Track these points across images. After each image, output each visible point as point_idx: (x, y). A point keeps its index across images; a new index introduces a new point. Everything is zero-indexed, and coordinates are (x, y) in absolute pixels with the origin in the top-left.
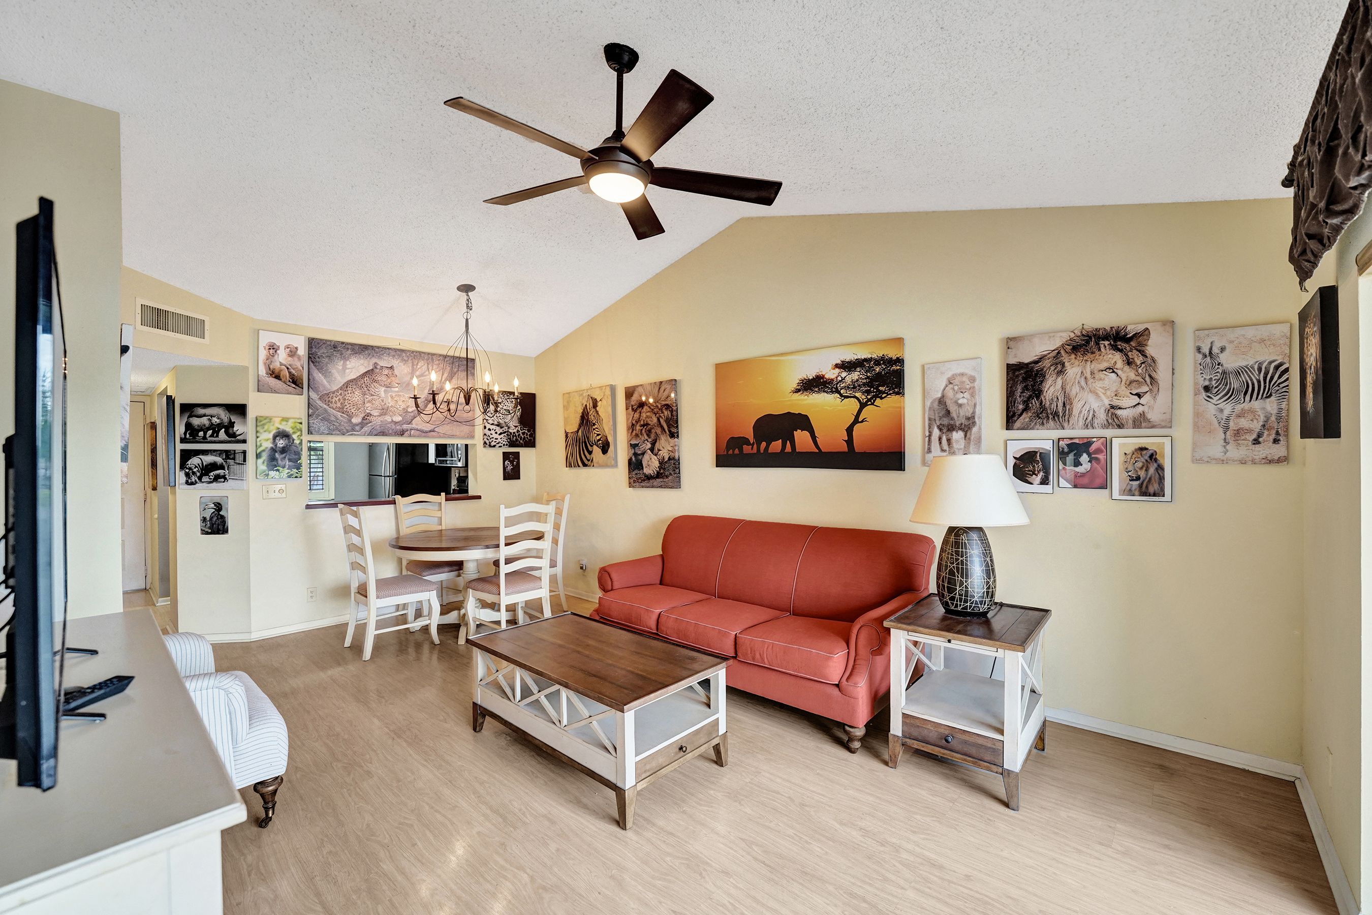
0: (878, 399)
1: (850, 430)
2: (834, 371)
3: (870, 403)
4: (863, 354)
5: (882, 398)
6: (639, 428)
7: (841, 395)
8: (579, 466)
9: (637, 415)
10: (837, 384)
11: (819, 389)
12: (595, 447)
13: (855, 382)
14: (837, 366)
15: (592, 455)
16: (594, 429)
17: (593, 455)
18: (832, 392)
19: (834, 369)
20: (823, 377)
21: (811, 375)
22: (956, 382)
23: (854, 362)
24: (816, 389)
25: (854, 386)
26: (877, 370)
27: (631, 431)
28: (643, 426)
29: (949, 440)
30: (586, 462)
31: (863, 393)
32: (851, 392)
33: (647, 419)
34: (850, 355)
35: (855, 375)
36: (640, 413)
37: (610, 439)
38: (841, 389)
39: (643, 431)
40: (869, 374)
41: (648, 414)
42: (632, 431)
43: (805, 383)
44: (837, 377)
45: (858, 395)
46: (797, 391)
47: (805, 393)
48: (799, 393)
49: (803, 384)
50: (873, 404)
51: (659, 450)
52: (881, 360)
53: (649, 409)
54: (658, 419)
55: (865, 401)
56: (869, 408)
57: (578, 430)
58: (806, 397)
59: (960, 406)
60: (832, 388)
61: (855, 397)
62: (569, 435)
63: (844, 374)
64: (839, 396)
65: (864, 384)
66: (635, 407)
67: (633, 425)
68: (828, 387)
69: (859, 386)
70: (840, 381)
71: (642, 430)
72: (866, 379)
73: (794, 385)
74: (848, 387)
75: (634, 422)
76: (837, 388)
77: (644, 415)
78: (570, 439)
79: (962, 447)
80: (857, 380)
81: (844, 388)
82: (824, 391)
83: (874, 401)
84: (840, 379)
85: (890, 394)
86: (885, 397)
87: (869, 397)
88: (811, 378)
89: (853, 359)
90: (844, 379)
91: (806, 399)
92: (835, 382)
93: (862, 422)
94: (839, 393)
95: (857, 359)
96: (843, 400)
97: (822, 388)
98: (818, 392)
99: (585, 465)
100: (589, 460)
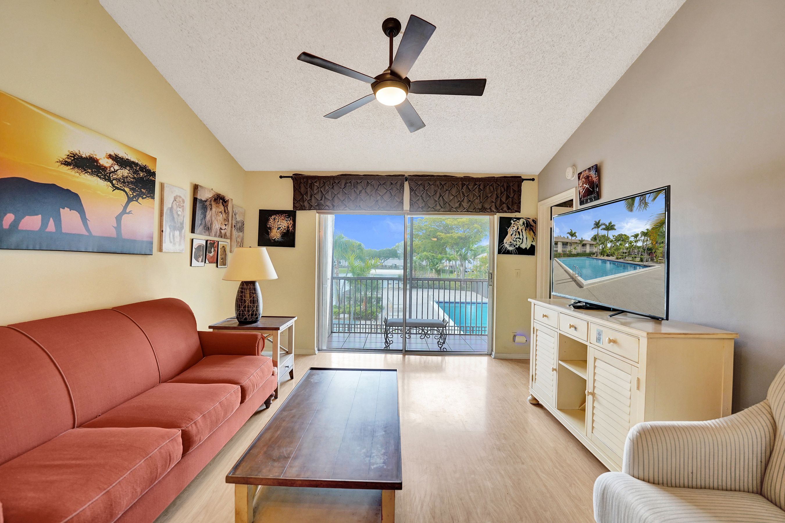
0: (140, 198)
1: (119, 218)
2: (108, 160)
3: (135, 199)
4: (133, 158)
5: (143, 198)
7: (113, 185)
10: (110, 173)
11: (92, 171)
13: (125, 178)
14: (110, 156)
18: (106, 180)
19: (108, 158)
20: (97, 161)
21: (85, 153)
22: (177, 200)
23: (125, 161)
24: (89, 171)
25: (124, 181)
26: (141, 175)
29: (173, 236)
31: (131, 189)
32: (121, 185)
34: (123, 154)
35: (125, 172)
38: (113, 180)
40: (135, 176)
43: (77, 159)
44: (110, 167)
45: (127, 189)
46: (66, 164)
47: (76, 170)
48: (69, 167)
49: (75, 159)
50: (137, 201)
52: (144, 169)
55: (131, 196)
56: (133, 204)
58: (77, 174)
59: (178, 215)
60: (106, 175)
61: (124, 191)
63: (116, 167)
64: (111, 185)
65: (132, 183)
68: (101, 173)
69: (128, 182)
70: (113, 172)
72: (133, 178)
73: (63, 155)
74: (118, 180)
76: (109, 177)
79: (178, 241)
80: (127, 177)
81: (116, 179)
82: (97, 176)
83: (138, 199)
84: (112, 169)
85: (148, 197)
86: (145, 198)
87: (135, 194)
88: (84, 156)
89: (124, 157)
90: (116, 171)
91: (78, 177)
92: (108, 171)
93: (129, 213)
94: (112, 183)
95: (127, 159)
96: (114, 190)
97: (95, 172)
98: (92, 174)
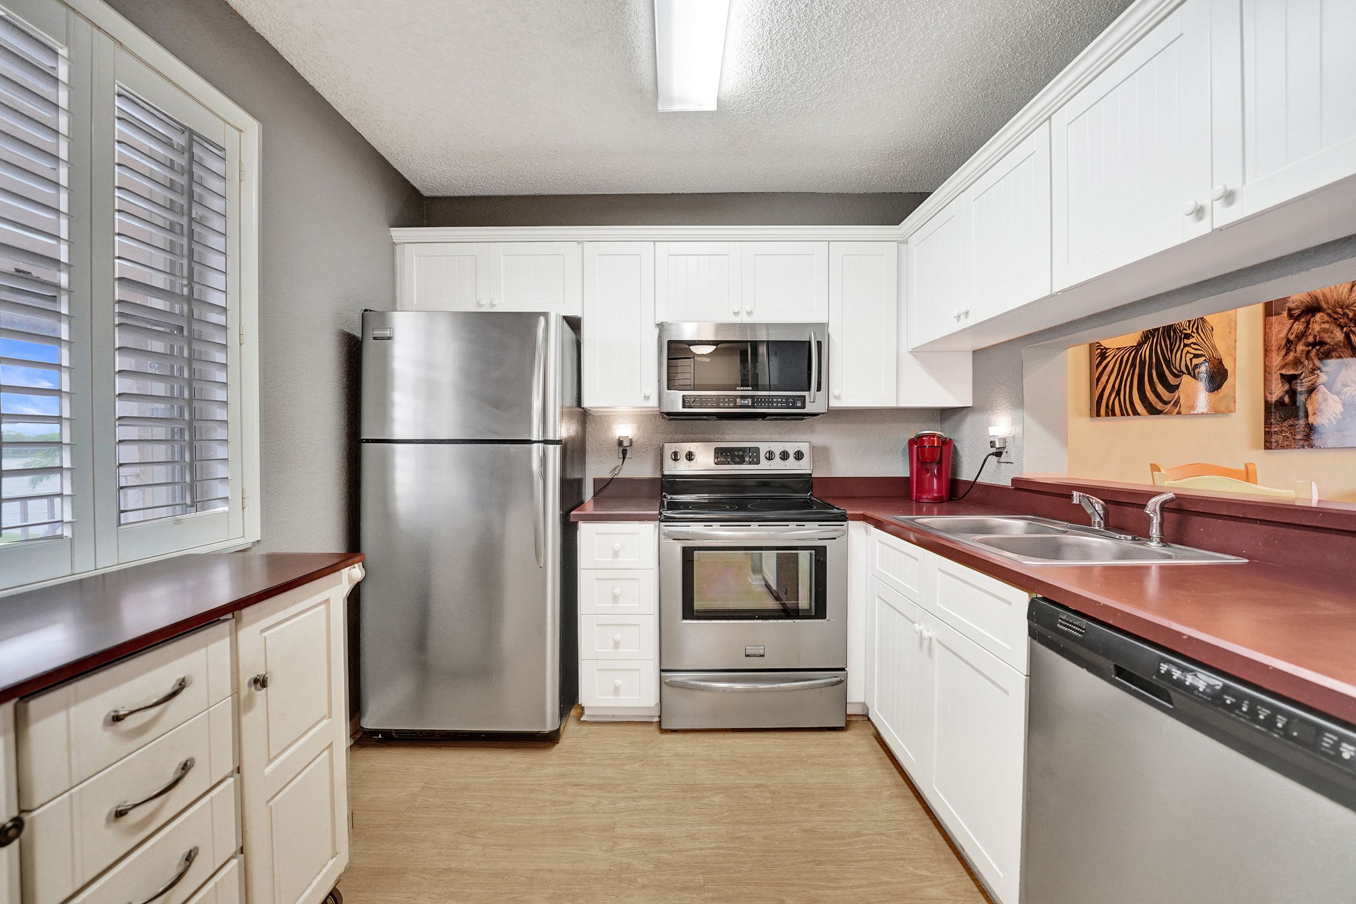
6: (1304, 348)
8: (1136, 413)
9: (1299, 327)
12: (1186, 378)
15: (1176, 394)
16: (1185, 345)
17: (1181, 393)
27: (1283, 352)
28: (1314, 345)
30: (1159, 406)
33: (1323, 334)
36: (1308, 323)
37: (1227, 364)
39: (1313, 353)
41: (1326, 326)
42: (1286, 354)
51: (1345, 385)
53: (1326, 318)
54: (1347, 336)
57: (1140, 345)
62: (1110, 353)
66: (1297, 312)
67: (1289, 341)
71: (1308, 352)
75: (1292, 337)
77: (1316, 327)
78: (1111, 362)
99: (1153, 411)
100: (1166, 403)
